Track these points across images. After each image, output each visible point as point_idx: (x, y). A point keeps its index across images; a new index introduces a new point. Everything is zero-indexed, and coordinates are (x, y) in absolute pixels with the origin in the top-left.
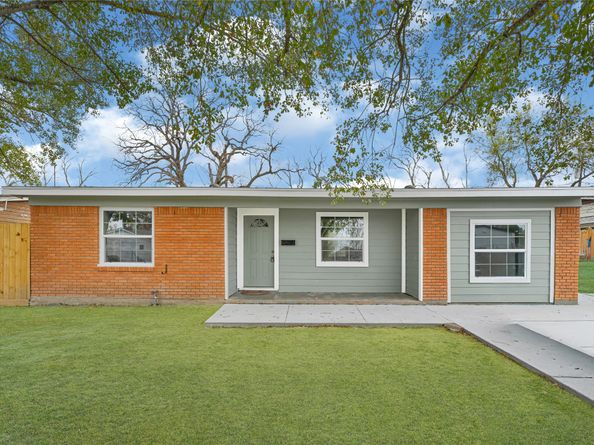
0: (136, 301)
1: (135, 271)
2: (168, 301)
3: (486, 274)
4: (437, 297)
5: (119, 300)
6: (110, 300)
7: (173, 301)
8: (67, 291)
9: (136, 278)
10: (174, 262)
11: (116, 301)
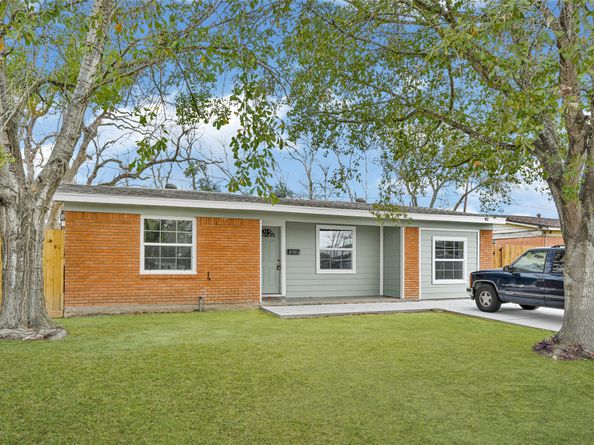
0: (179, 307)
1: (178, 278)
2: (210, 306)
3: (441, 278)
4: (413, 295)
5: (162, 307)
6: (153, 308)
7: (214, 306)
8: (106, 300)
9: (179, 285)
10: (216, 268)
11: (158, 308)
